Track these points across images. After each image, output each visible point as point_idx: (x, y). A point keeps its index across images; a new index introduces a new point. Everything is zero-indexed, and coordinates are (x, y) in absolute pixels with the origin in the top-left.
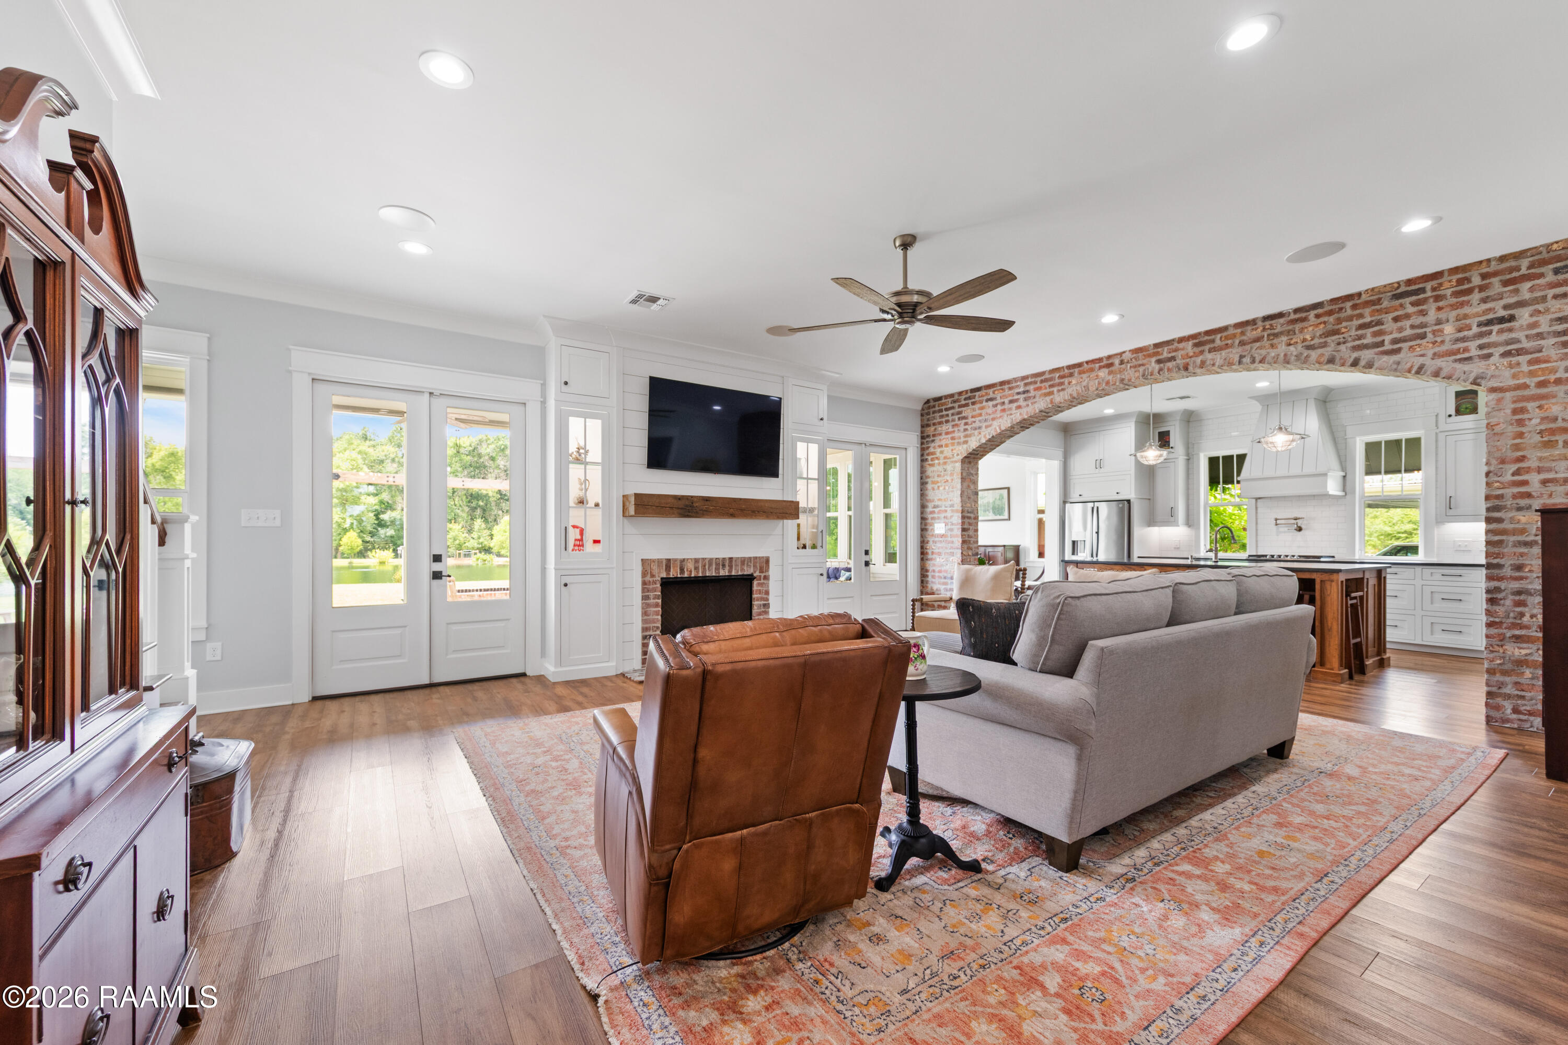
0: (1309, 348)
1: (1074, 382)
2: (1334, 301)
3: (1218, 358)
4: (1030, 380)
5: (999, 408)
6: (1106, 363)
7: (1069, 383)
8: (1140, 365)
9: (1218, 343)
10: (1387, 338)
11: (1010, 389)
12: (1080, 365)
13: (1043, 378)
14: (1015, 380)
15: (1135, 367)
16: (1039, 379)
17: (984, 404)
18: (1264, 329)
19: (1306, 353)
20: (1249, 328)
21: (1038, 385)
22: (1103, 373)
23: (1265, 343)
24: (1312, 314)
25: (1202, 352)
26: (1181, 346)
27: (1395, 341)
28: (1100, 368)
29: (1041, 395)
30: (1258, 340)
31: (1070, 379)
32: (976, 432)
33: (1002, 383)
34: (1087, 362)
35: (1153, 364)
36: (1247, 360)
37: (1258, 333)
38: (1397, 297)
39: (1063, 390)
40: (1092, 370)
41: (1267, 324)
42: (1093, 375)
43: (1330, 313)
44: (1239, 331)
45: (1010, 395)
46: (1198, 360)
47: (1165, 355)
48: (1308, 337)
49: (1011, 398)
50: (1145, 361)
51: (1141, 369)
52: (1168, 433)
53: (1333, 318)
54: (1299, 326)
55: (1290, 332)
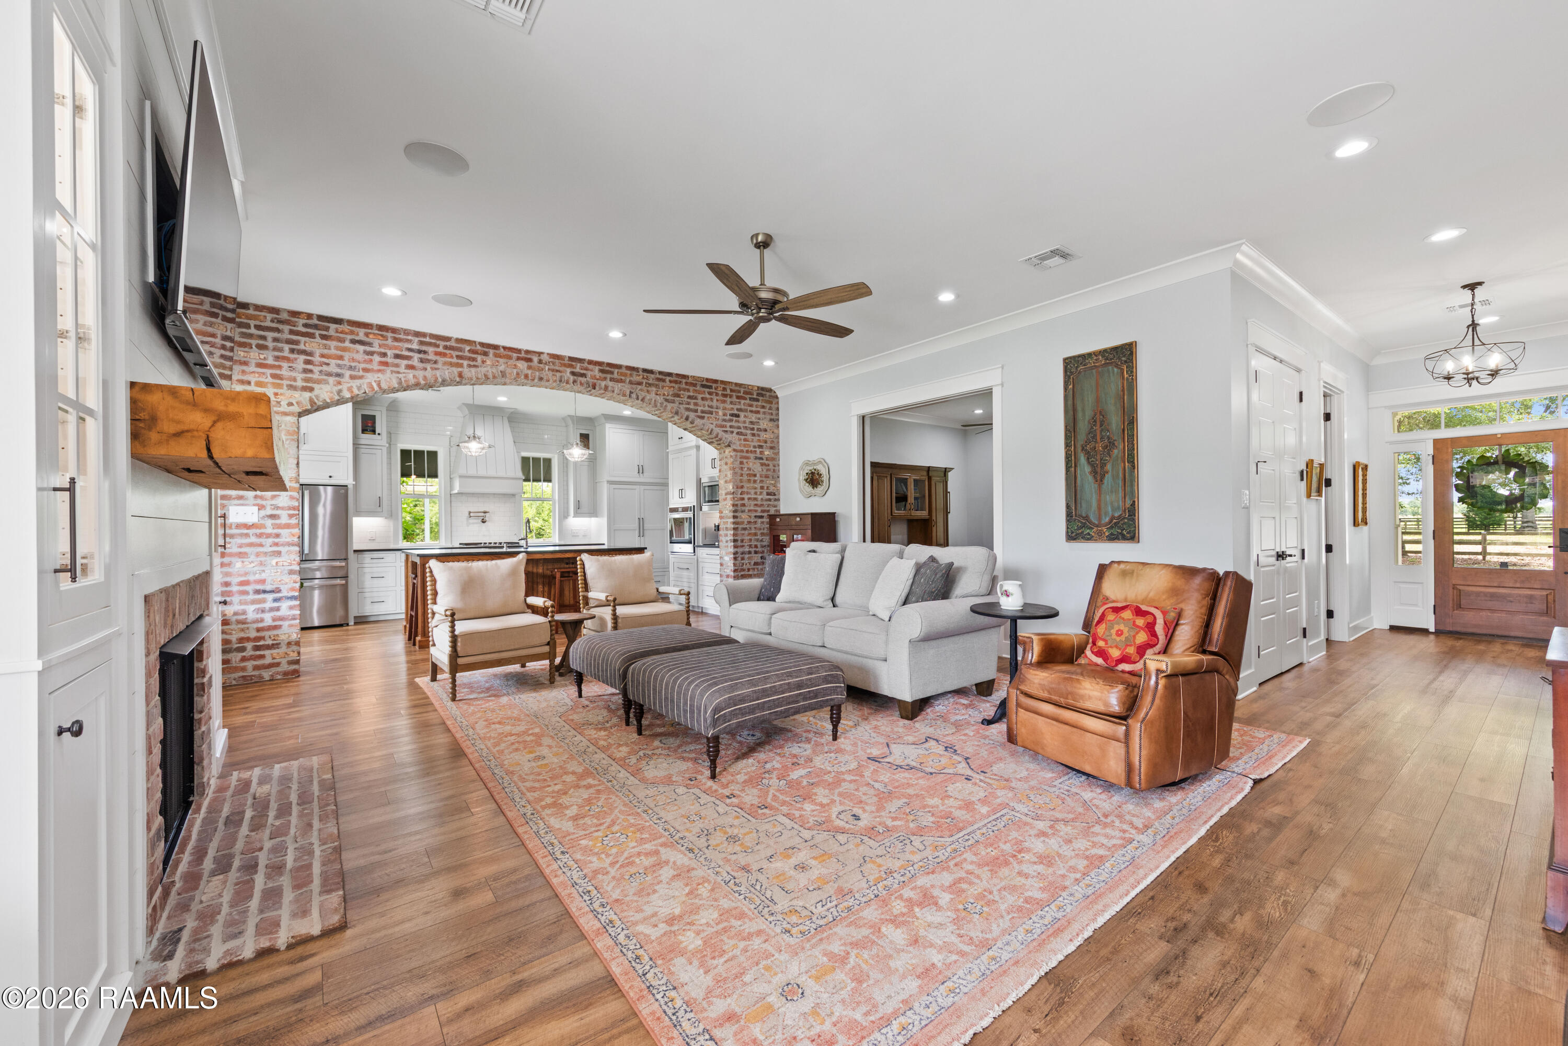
0: (667, 400)
1: (488, 362)
2: (677, 375)
3: (617, 387)
4: (428, 339)
5: (377, 358)
6: (527, 356)
7: (483, 362)
8: (557, 371)
9: (615, 376)
10: (700, 409)
11: (396, 339)
12: (496, 347)
13: (448, 344)
14: (407, 332)
15: (553, 370)
16: (442, 343)
17: (347, 344)
18: (643, 378)
19: (665, 403)
20: (635, 373)
21: (441, 349)
22: (522, 365)
23: (643, 387)
24: (668, 379)
25: (605, 379)
26: (591, 367)
27: (703, 412)
28: (518, 359)
29: (445, 364)
30: (640, 384)
31: (484, 358)
32: (331, 380)
33: (381, 328)
34: (505, 348)
35: (568, 374)
36: (634, 396)
37: (639, 379)
38: (703, 386)
39: (475, 366)
40: (510, 358)
41: (645, 374)
42: (511, 362)
43: (676, 382)
44: (629, 372)
45: (396, 348)
46: (603, 384)
47: (578, 370)
48: (666, 393)
49: (397, 352)
50: (561, 369)
51: (558, 374)
52: (373, 418)
53: (677, 386)
54: (661, 384)
55: (657, 386)
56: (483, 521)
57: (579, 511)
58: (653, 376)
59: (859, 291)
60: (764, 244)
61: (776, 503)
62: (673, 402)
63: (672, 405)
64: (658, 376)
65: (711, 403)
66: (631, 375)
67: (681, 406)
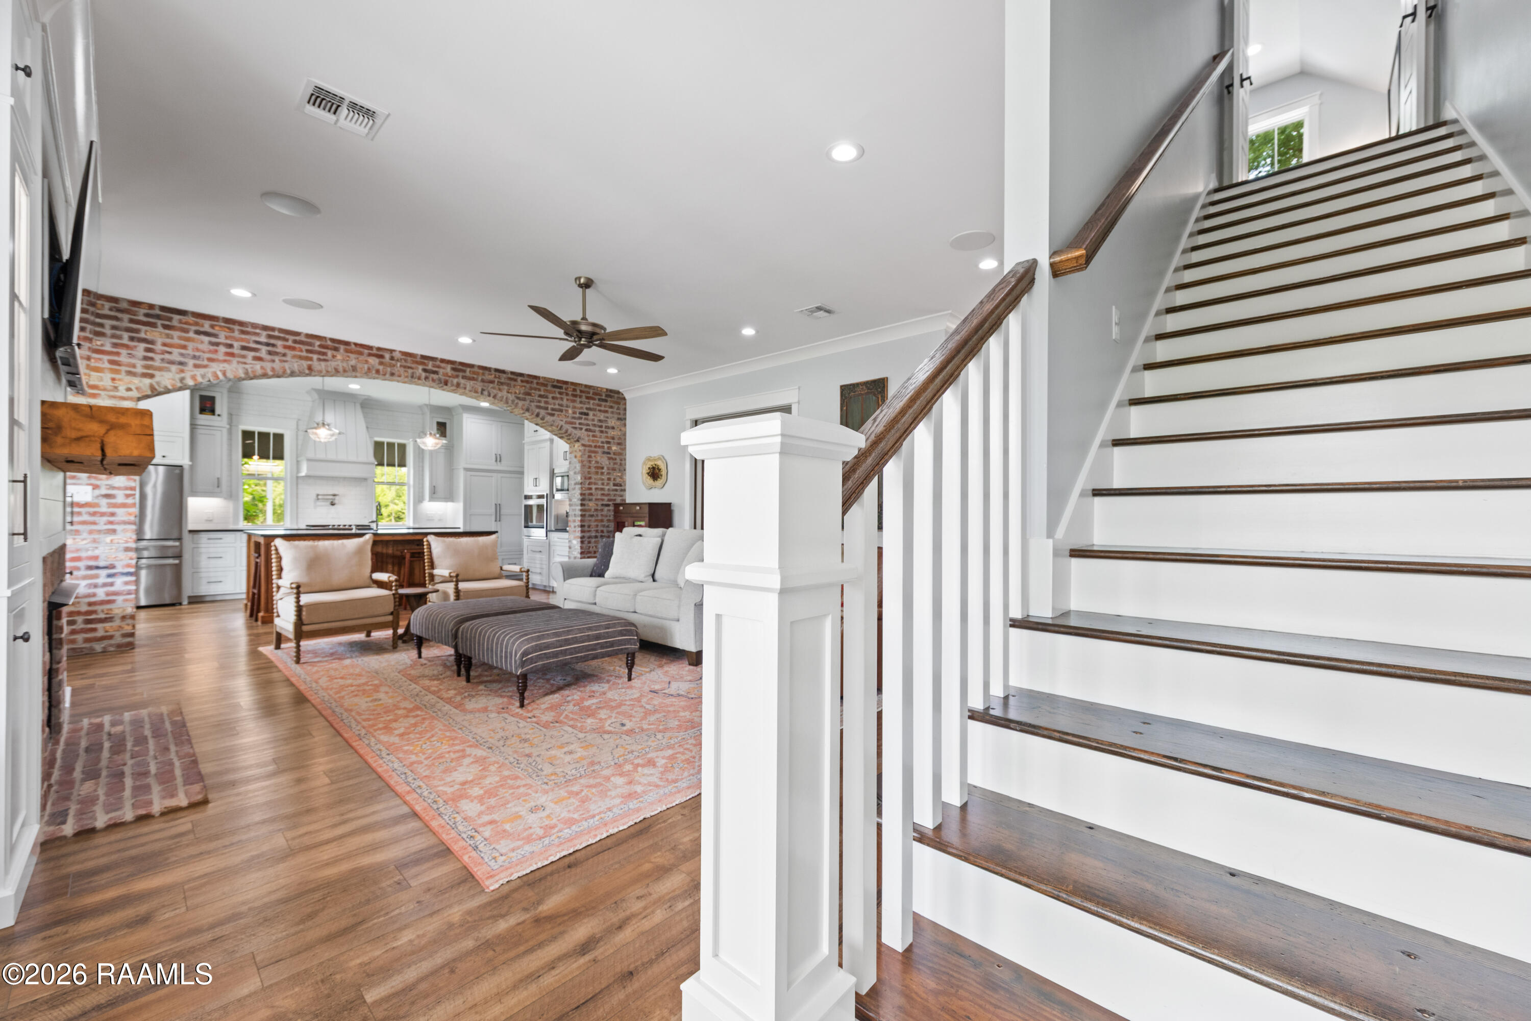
0: (518, 398)
1: (339, 357)
2: (529, 376)
3: (469, 384)
4: (276, 333)
5: (222, 349)
6: (379, 353)
7: (334, 356)
8: (409, 368)
9: (468, 374)
10: (550, 407)
11: (243, 332)
12: (347, 343)
13: (297, 338)
14: (254, 326)
15: (405, 367)
16: (291, 338)
17: (191, 335)
18: (495, 377)
19: (516, 401)
20: (487, 372)
21: (290, 343)
22: (373, 361)
23: (495, 385)
24: (519, 379)
25: (457, 376)
26: (443, 365)
27: (553, 409)
28: (370, 355)
29: (294, 357)
30: (492, 382)
31: (335, 353)
32: (174, 368)
33: (228, 321)
34: (356, 344)
35: (420, 371)
36: (486, 393)
37: (491, 377)
38: (554, 386)
39: (325, 360)
40: (361, 354)
41: (497, 374)
42: (362, 358)
43: (527, 382)
44: (481, 371)
45: (242, 340)
46: (455, 381)
47: (430, 367)
48: (517, 392)
49: (244, 344)
50: (413, 366)
51: (410, 371)
52: (212, 399)
53: (528, 386)
54: (513, 383)
55: (508, 385)
56: (333, 504)
57: (435, 496)
58: (504, 375)
59: (656, 332)
60: (587, 284)
61: (622, 493)
62: (524, 400)
63: (523, 402)
64: (510, 376)
65: (561, 402)
66: (483, 374)
67: (533, 404)
